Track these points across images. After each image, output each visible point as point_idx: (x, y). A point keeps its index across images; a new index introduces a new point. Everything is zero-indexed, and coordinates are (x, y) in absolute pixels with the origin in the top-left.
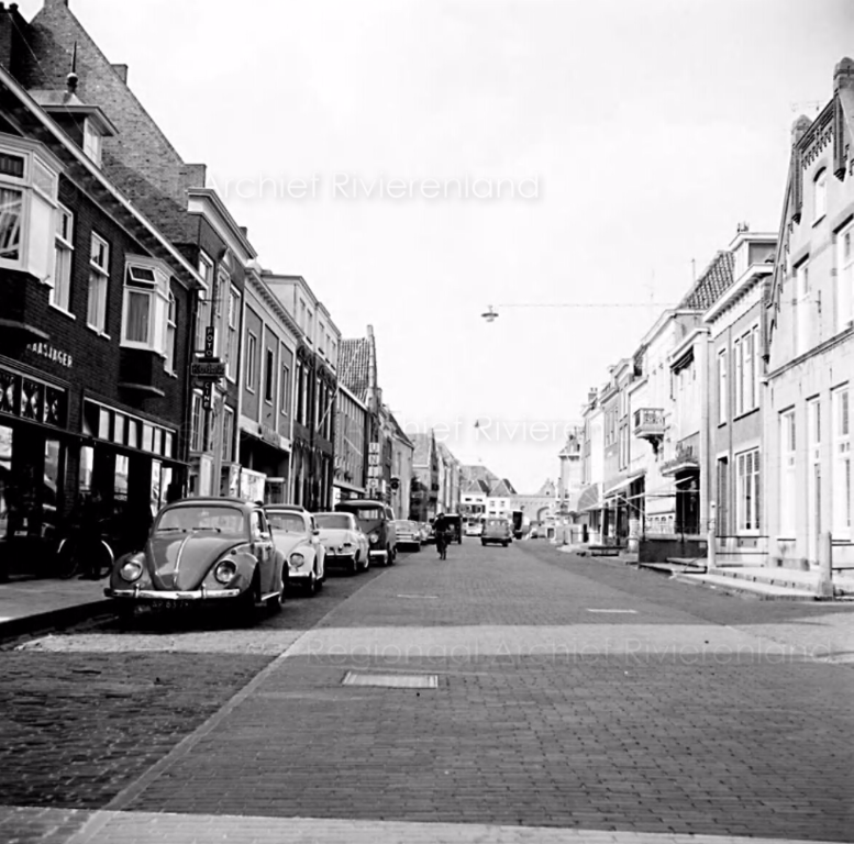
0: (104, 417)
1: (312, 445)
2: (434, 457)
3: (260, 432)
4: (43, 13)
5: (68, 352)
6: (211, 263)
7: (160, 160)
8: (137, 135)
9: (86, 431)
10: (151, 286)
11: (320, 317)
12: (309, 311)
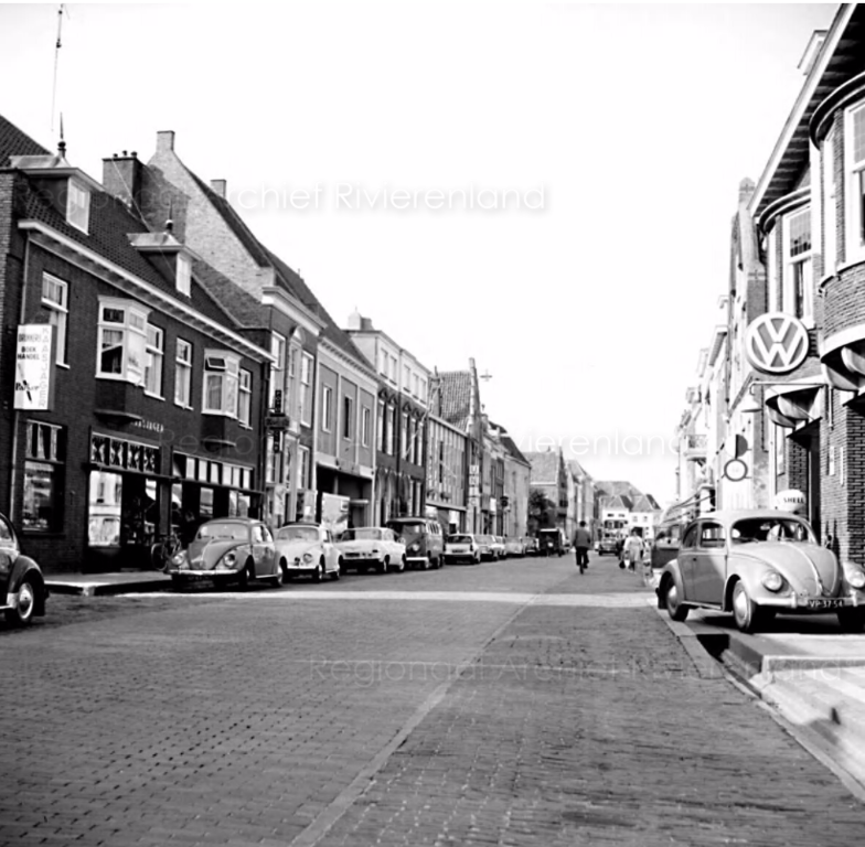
0: (190, 463)
1: (398, 471)
2: (563, 475)
3: (337, 463)
4: (156, 156)
5: (160, 423)
6: (283, 339)
7: (242, 266)
8: (225, 247)
9: (176, 473)
10: (223, 370)
11: (405, 361)
12: (392, 358)
